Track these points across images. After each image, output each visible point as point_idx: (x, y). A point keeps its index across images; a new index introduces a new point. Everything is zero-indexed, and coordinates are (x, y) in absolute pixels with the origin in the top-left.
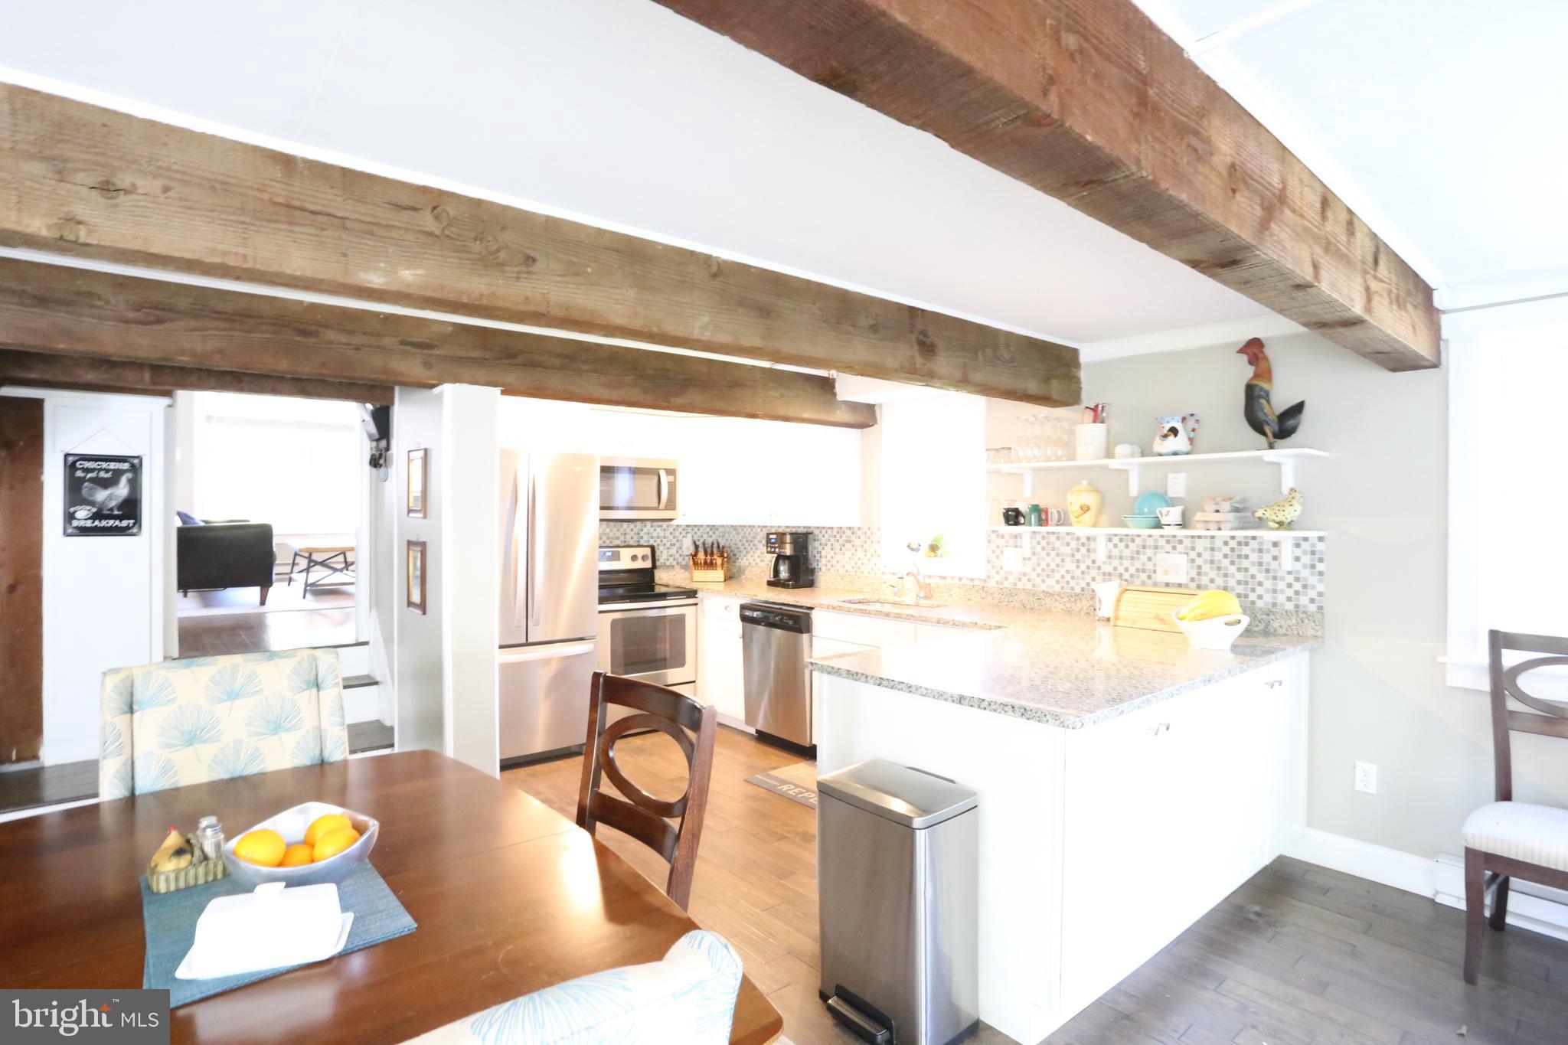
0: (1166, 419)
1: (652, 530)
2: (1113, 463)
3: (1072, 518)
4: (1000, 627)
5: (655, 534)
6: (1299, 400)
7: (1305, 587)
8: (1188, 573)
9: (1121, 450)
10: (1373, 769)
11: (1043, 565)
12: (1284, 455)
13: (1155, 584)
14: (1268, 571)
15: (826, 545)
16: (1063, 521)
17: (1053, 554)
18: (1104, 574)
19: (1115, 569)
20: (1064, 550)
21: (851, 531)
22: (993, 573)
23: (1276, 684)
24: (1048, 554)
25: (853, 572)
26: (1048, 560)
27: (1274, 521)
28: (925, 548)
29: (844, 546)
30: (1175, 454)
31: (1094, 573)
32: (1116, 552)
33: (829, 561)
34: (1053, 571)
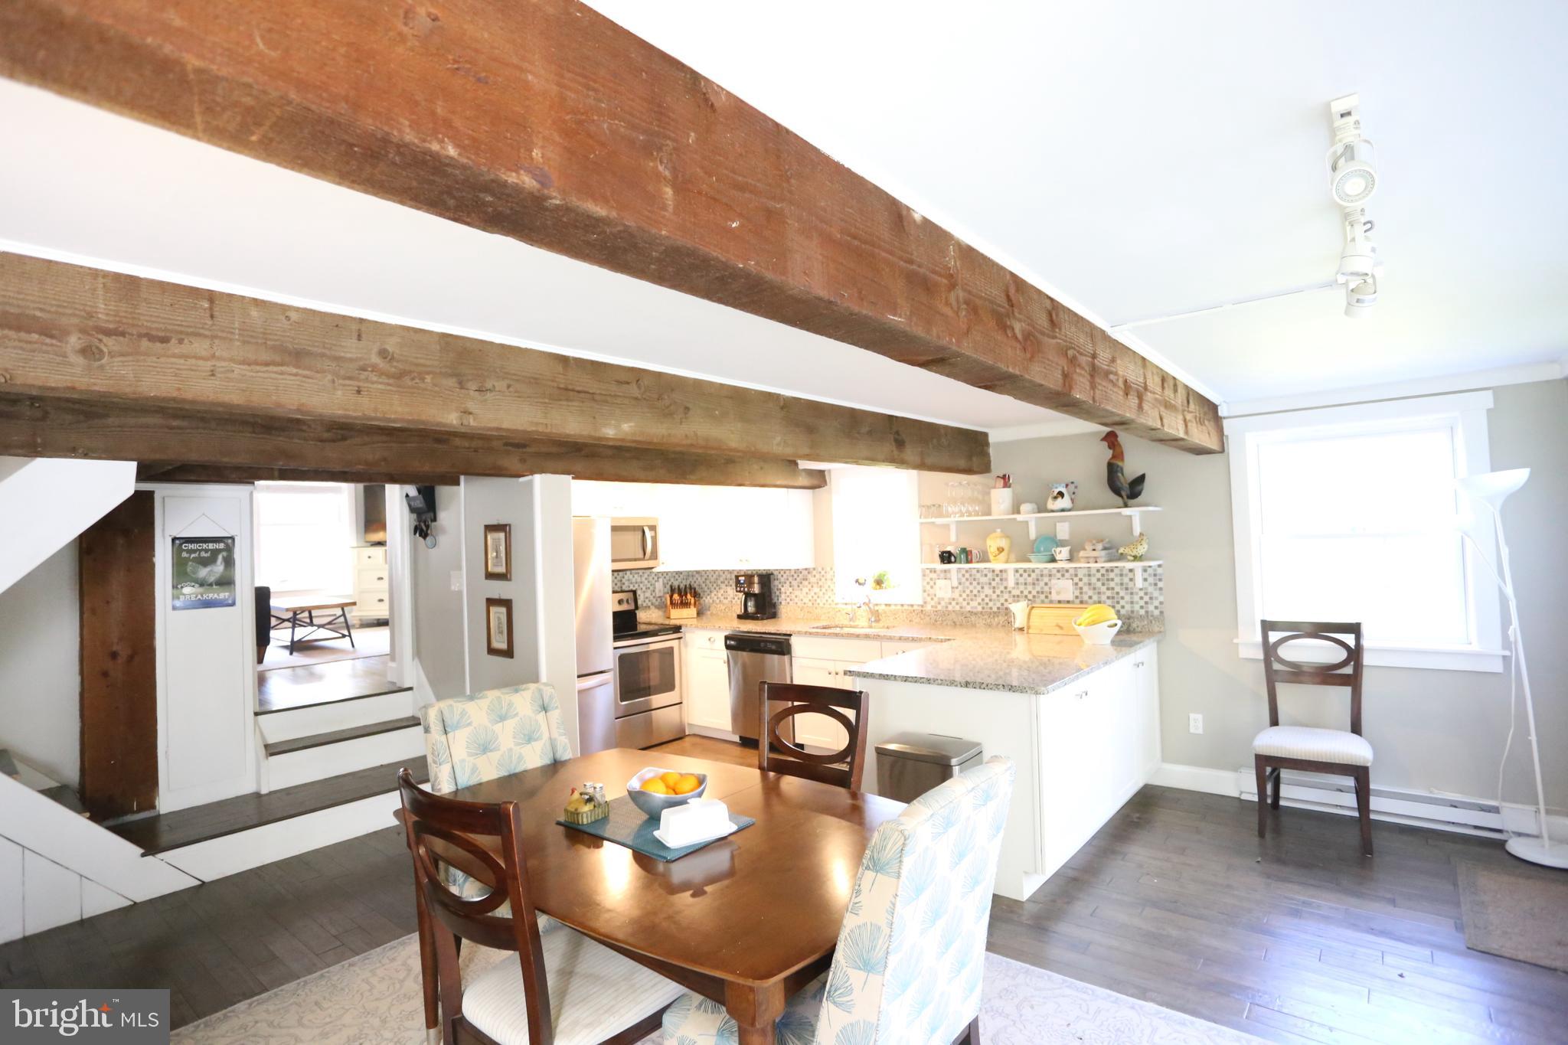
0: (1055, 485)
1: (631, 577)
2: (1019, 518)
3: (991, 557)
4: (949, 640)
5: (634, 580)
6: (1141, 473)
7: (1151, 598)
8: (1073, 593)
9: (1024, 507)
10: (1200, 717)
11: (968, 592)
12: (1134, 512)
13: (1051, 602)
14: (1127, 589)
15: (785, 583)
16: (984, 559)
17: (975, 583)
18: (1014, 596)
19: (1022, 592)
20: (984, 580)
21: (807, 572)
22: (929, 599)
23: (1140, 665)
24: (971, 584)
25: (810, 604)
26: (971, 588)
27: (1131, 556)
28: (871, 583)
29: (801, 583)
30: (1063, 510)
31: (1006, 596)
32: (1021, 580)
33: (788, 596)
34: (975, 596)
